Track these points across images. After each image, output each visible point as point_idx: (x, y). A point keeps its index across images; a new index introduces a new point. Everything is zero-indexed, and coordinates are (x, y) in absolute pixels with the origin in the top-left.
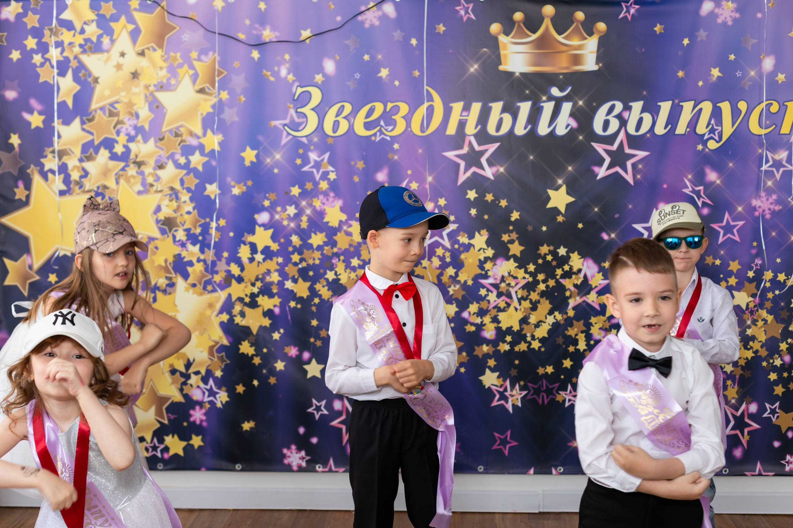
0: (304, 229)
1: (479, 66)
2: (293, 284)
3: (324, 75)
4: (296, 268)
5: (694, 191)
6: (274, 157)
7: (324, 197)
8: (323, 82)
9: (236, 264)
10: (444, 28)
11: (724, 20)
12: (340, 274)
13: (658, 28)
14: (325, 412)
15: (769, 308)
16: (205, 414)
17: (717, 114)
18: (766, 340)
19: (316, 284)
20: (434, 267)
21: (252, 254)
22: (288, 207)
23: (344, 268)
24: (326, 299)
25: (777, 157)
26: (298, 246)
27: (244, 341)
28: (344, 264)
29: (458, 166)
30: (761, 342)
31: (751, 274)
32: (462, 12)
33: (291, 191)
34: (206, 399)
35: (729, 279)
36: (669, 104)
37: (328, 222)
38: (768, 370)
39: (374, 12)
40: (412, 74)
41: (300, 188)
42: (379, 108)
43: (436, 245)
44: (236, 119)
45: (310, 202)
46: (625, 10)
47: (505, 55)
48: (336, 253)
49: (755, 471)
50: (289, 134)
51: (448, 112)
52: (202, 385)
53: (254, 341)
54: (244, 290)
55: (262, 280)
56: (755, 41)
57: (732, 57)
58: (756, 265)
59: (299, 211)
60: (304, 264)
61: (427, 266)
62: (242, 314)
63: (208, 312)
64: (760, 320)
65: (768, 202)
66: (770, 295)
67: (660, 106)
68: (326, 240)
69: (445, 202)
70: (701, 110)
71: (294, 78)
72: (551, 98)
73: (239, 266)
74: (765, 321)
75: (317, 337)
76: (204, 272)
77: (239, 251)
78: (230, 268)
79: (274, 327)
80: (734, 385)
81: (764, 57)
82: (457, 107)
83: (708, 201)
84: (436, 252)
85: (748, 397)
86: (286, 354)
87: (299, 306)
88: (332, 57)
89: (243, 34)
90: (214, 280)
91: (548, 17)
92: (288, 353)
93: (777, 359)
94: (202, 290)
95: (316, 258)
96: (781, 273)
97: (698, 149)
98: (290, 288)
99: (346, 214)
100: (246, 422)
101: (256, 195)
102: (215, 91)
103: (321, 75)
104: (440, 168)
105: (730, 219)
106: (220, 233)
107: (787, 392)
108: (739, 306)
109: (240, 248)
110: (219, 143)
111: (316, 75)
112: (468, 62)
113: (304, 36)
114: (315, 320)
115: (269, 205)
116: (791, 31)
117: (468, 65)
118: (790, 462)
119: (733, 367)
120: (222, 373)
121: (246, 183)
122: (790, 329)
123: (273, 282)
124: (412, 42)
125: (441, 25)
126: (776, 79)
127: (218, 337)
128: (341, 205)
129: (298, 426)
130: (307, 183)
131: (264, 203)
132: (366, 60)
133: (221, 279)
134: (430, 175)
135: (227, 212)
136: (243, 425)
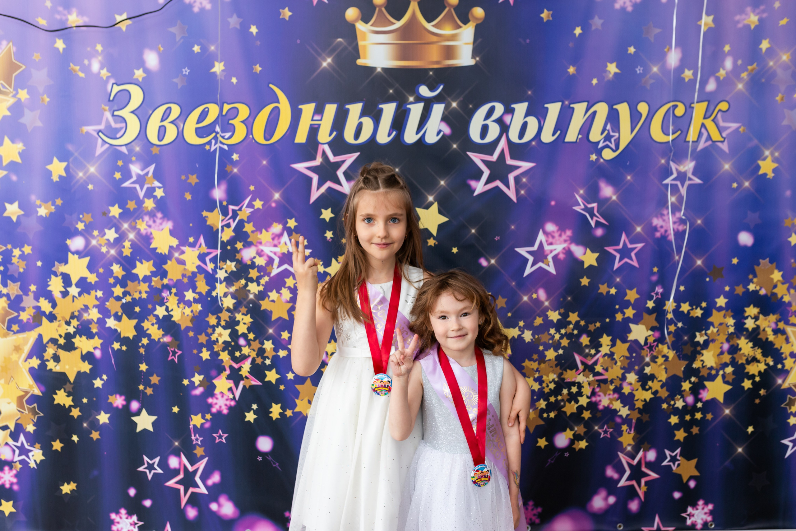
0: (127, 256)
1: (333, 60)
2: (116, 322)
3: (146, 70)
4: (120, 303)
5: (586, 209)
6: (88, 170)
7: (150, 219)
8: (144, 78)
9: (45, 299)
10: (290, 14)
11: (622, 5)
12: (172, 310)
14: (160, 471)
15: (670, 343)
16: (16, 476)
17: (613, 118)
18: (666, 379)
19: (143, 322)
20: (284, 301)
21: (64, 287)
22: (106, 231)
23: (177, 302)
24: (157, 340)
25: (682, 168)
26: (120, 277)
27: (59, 390)
28: (177, 298)
29: (310, 180)
30: (661, 381)
31: (650, 304)
33: (109, 212)
34: (17, 458)
35: (625, 310)
36: (558, 106)
37: (156, 249)
38: (668, 413)
40: (253, 69)
41: (120, 207)
42: (214, 111)
43: (287, 274)
44: (39, 124)
45: (133, 224)
47: (364, 47)
48: (167, 284)
49: (653, 526)
50: (105, 142)
51: (296, 116)
52: (11, 442)
53: (71, 390)
54: (57, 330)
56: (658, 31)
57: (632, 50)
58: (657, 294)
59: (119, 235)
60: (128, 299)
61: (275, 299)
62: (56, 358)
63: (14, 357)
64: (660, 357)
66: (672, 328)
67: (547, 109)
68: (154, 269)
69: (296, 224)
70: (595, 113)
71: (109, 74)
72: (419, 99)
73: (49, 302)
74: (666, 357)
75: (148, 384)
76: (7, 309)
77: (49, 283)
78: (39, 304)
79: (94, 374)
80: (630, 430)
81: (668, 50)
82: (308, 109)
83: (602, 221)
84: (285, 283)
85: (646, 443)
86: (111, 403)
87: (124, 348)
88: (153, 48)
89: (43, 18)
90: (20, 318)
91: (415, 0)
92: (113, 403)
93: (679, 400)
94: (6, 331)
95: (143, 292)
96: (685, 303)
97: (591, 159)
98: (113, 327)
99: (177, 239)
100: (66, 484)
101: (67, 216)
102: (12, 90)
103: (141, 70)
104: (289, 183)
105: (627, 242)
106: (25, 262)
107: (690, 438)
108: (636, 342)
109: (50, 280)
110: (19, 153)
111: (136, 71)
112: (319, 55)
113: (118, 21)
114: (144, 364)
115: (84, 228)
116: (700, 18)
117: (320, 59)
118: (692, 514)
119: (629, 409)
120: (35, 428)
121: (55, 202)
122: (694, 366)
123: (92, 320)
124: (251, 30)
125: (287, 9)
126: (683, 76)
127: (28, 386)
128: (171, 228)
129: (128, 487)
130: (129, 202)
131: (77, 226)
132: (196, 52)
133: (29, 317)
134: (277, 192)
135: (31, 236)
136: (61, 487)
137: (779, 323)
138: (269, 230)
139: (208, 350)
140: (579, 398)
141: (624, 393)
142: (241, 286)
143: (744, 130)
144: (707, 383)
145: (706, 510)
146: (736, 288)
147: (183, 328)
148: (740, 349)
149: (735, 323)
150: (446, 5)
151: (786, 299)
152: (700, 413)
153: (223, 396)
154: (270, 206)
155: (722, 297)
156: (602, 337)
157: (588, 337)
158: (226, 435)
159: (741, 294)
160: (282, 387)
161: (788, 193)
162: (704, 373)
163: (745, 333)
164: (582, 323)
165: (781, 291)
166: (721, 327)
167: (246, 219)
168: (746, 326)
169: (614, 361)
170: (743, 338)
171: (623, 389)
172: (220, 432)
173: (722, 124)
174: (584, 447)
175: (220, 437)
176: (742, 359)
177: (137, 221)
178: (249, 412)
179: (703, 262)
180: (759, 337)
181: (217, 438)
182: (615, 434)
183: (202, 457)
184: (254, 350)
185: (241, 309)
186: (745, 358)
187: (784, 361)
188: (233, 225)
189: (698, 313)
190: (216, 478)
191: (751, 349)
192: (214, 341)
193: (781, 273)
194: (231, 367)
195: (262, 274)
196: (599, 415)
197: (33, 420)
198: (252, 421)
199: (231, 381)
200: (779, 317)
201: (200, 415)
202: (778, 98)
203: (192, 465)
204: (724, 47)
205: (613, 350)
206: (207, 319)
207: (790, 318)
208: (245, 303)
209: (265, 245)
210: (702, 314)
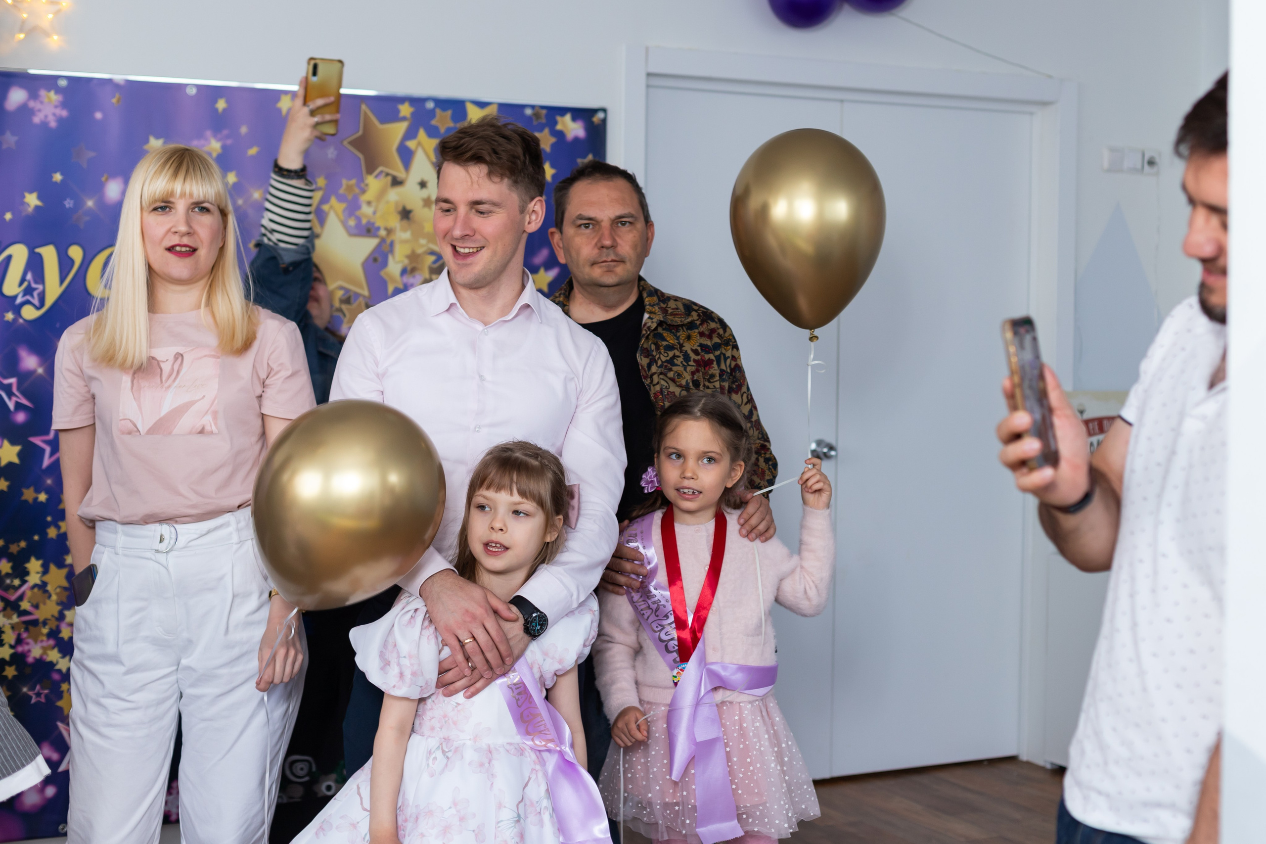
11: (43, 119)
17: (35, 265)
56: (91, 154)
57: (58, 177)
70: (10, 257)
81: (107, 180)
83: (24, 401)
97: (6, 319)
116: (147, 141)
141: (62, 639)
156: (28, 561)
157: (9, 561)
169: (47, 595)
171: (60, 632)
182: (53, 696)
196: (28, 671)
205: (46, 578)
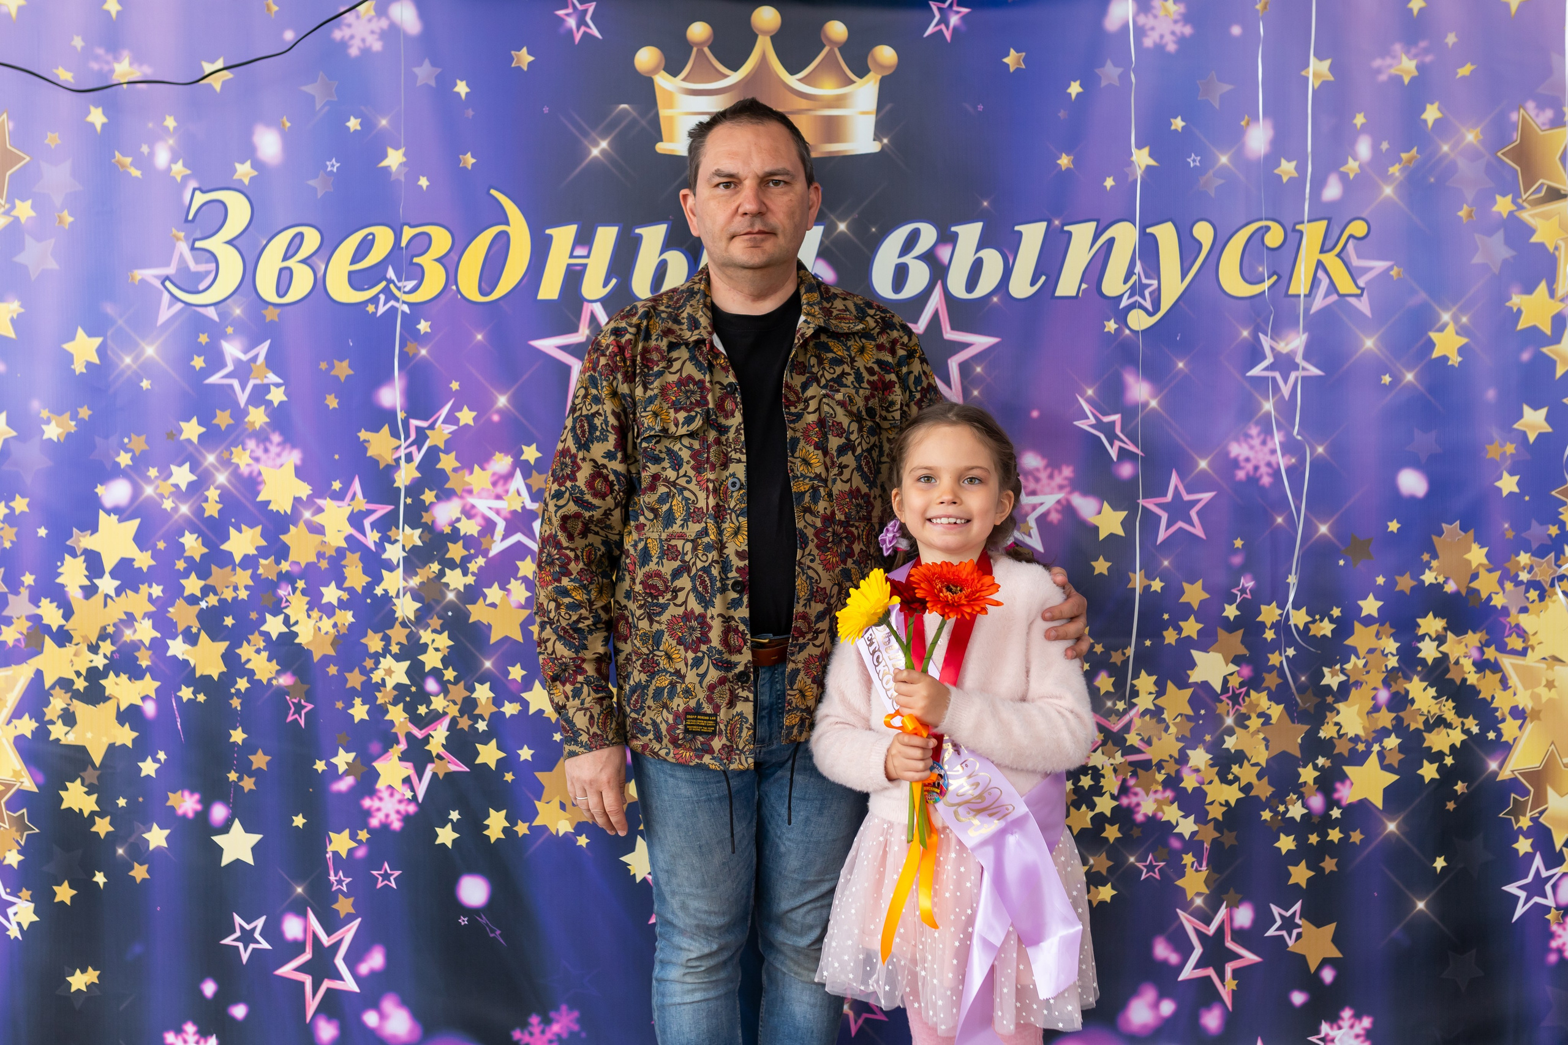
0: (211, 517)
1: (610, 144)
2: (187, 647)
3: (257, 165)
4: (195, 609)
5: (1099, 425)
6: (142, 352)
7: (258, 445)
8: (252, 179)
9: (51, 602)
10: (531, 59)
11: (1157, 39)
12: (296, 623)
13: (1012, 59)
14: (265, 945)
15: (1273, 688)
17: (1148, 249)
18: (1267, 761)
19: (240, 646)
20: (514, 605)
21: (89, 578)
22: (174, 468)
23: (306, 607)
24: (265, 682)
25: (1283, 347)
26: (198, 559)
27: (73, 781)
28: (308, 599)
29: (566, 369)
30: (1257, 764)
31: (1231, 611)
32: (572, 22)
33: (181, 431)
35: (1181, 624)
36: (1040, 228)
37: (268, 502)
38: (1275, 829)
39: (370, 20)
40: (459, 161)
41: (200, 423)
42: (384, 239)
43: (519, 551)
44: (52, 265)
45: (226, 455)
46: (937, 17)
47: (671, 119)
48: (287, 572)
50: (175, 299)
51: (541, 248)
53: (96, 782)
54: (72, 661)
55: (114, 638)
56: (1226, 88)
57: (1178, 123)
58: (1243, 591)
59: (197, 476)
60: (212, 600)
61: (497, 603)
62: (69, 719)
64: (1254, 716)
65: (1266, 449)
66: (1275, 659)
67: (1020, 234)
68: (264, 543)
69: (538, 455)
70: (1111, 241)
71: (188, 172)
73: (59, 607)
74: (1266, 717)
75: (245, 769)
77: (60, 570)
78: (38, 611)
79: (142, 749)
80: (1200, 864)
81: (1248, 124)
82: (563, 236)
83: (1131, 447)
84: (517, 569)
85: (1232, 891)
86: (172, 808)
87: (201, 698)
88: (272, 122)
89: (68, 69)
91: (765, 33)
92: (177, 807)
93: (1294, 803)
95: (241, 586)
96: (1298, 609)
97: (1106, 330)
98: (181, 657)
99: (309, 484)
100: (78, 971)
101: (98, 440)
102: (3, 202)
103: (248, 163)
104: (525, 377)
105: (1181, 488)
106: (15, 530)
107: (1319, 880)
108: (1205, 685)
109: (62, 564)
110: (12, 320)
111: (238, 166)
112: (585, 134)
113: (207, 72)
114: (240, 729)
115: (130, 463)
116: (1307, 65)
117: (586, 143)
118: (1329, 1038)
119: (1195, 822)
120: (21, 858)
121: (78, 413)
122: (1322, 734)
123: (141, 641)
124: (456, 89)
125: (525, 50)
126: (1276, 171)
127: (11, 773)
128: (298, 462)
129: (202, 980)
130: (218, 412)
131: (118, 459)
132: (352, 130)
133: (19, 636)
134: (502, 393)
135: (28, 480)
136: (69, 979)
137: (1485, 649)
138: (487, 466)
139: (364, 703)
140: (1096, 799)
141: (1185, 789)
142: (432, 576)
143: (1399, 274)
144: (1347, 769)
145: (1358, 1029)
146: (1398, 578)
147: (316, 657)
148: (1412, 701)
149: (1398, 649)
150: (825, 42)
151: (1498, 601)
152: (1337, 829)
153: (392, 795)
154: (490, 421)
155: (1371, 596)
156: (1137, 676)
157: (1110, 676)
158: (397, 873)
159: (1408, 592)
160: (509, 777)
161: (1491, 394)
162: (1342, 748)
163: (1419, 668)
164: (1099, 649)
165: (1486, 584)
166: (1369, 656)
167: (442, 447)
168: (1420, 655)
169: (1164, 725)
170: (1416, 679)
171: (1182, 780)
172: (386, 865)
173: (1356, 262)
174: (1108, 900)
175: (386, 876)
176: (1417, 722)
177: (233, 449)
178: (443, 827)
179: (1330, 529)
180: (1448, 676)
181: (380, 879)
182: (1170, 872)
183: (350, 918)
184: (455, 703)
185: (429, 621)
186: (1424, 718)
187: (1500, 726)
188: (418, 457)
189: (1325, 628)
190: (376, 960)
191: (1435, 701)
192: (377, 683)
193: (1485, 550)
194: (409, 736)
195: (472, 551)
196: (1136, 833)
197: (18, 842)
198: (449, 845)
199: (409, 765)
200: (1487, 637)
201: (347, 832)
202: (1461, 214)
203: (329, 934)
204: (1354, 117)
205: (1161, 702)
206: (363, 641)
207: (1507, 640)
208: (438, 608)
209: (480, 496)
210: (1333, 631)
